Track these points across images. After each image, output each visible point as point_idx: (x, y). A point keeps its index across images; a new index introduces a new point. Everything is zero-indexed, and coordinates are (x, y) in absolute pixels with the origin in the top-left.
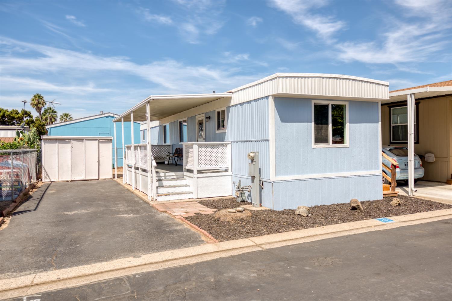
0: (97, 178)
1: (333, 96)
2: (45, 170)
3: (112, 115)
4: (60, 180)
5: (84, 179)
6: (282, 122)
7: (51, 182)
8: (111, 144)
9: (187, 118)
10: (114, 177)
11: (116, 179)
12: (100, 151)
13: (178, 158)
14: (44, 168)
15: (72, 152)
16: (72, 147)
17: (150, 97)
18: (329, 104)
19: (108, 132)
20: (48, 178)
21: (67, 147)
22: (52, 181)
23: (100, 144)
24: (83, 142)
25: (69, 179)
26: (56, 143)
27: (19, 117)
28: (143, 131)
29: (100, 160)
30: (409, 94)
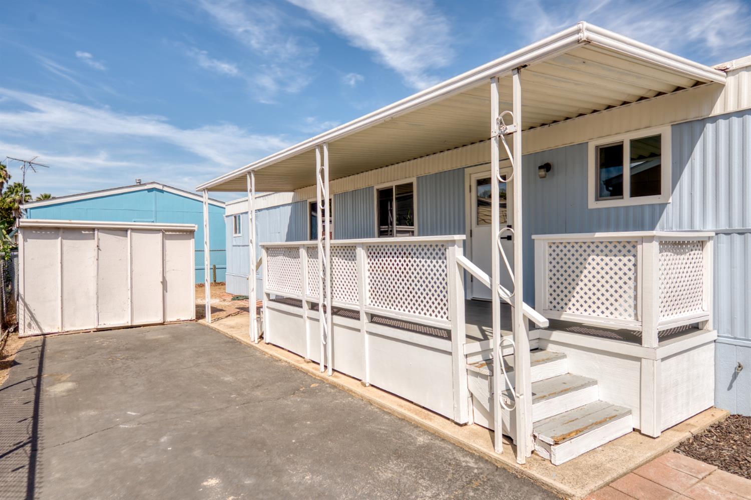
0: (161, 321)
2: (26, 305)
3: (160, 187)
4: (67, 328)
5: (129, 324)
7: (44, 335)
8: (191, 243)
9: (418, 178)
10: (200, 313)
11: (208, 320)
12: (167, 258)
14: (23, 300)
15: (97, 260)
16: (99, 249)
19: (152, 220)
20: (36, 327)
21: (85, 248)
22: (45, 332)
23: (168, 242)
24: (127, 237)
25: (92, 325)
26: (57, 238)
28: (235, 217)
29: (167, 279)
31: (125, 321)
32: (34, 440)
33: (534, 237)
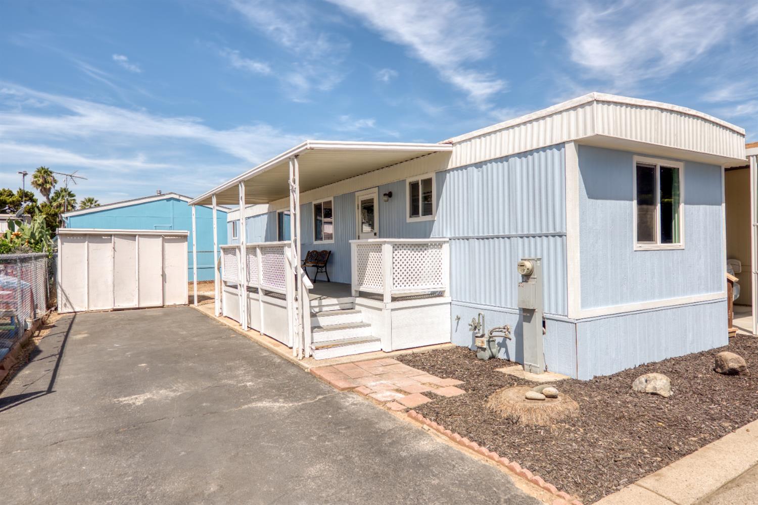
0: (160, 303)
2: (62, 290)
3: (177, 197)
4: (91, 309)
5: (137, 306)
6: (589, 198)
7: (75, 312)
8: (186, 244)
9: (334, 197)
10: (191, 301)
11: (196, 305)
12: (167, 257)
13: (318, 269)
14: (61, 287)
15: (114, 258)
16: (114, 250)
17: (306, 144)
18: (655, 166)
19: (170, 225)
20: (69, 306)
21: (105, 250)
22: (76, 310)
23: (166, 245)
24: (135, 240)
25: (109, 306)
26: (84, 242)
27: (13, 201)
28: (234, 223)
29: (166, 272)
30: (753, 156)
31: (134, 304)
32: (61, 354)
33: (350, 241)
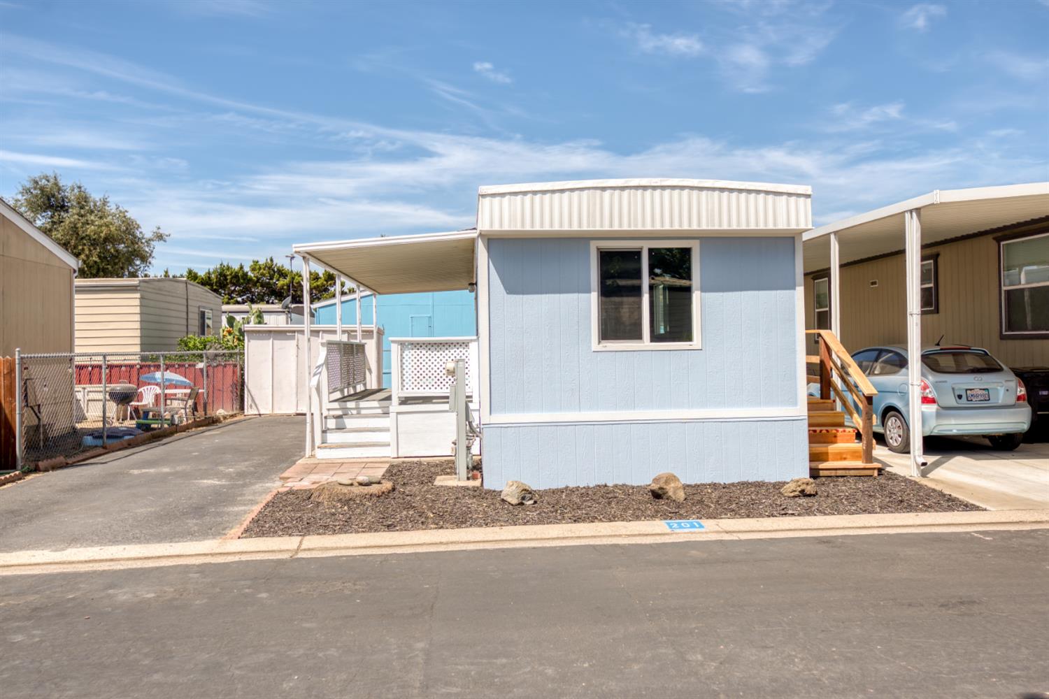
1: (632, 228)
2: (249, 391)
4: (277, 411)
6: (507, 293)
7: (260, 415)
14: (247, 387)
15: (297, 356)
16: (298, 348)
18: (641, 249)
20: (255, 408)
21: (289, 347)
22: (261, 413)
25: (292, 411)
26: (269, 339)
30: (907, 211)
